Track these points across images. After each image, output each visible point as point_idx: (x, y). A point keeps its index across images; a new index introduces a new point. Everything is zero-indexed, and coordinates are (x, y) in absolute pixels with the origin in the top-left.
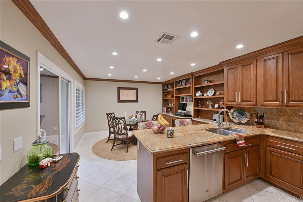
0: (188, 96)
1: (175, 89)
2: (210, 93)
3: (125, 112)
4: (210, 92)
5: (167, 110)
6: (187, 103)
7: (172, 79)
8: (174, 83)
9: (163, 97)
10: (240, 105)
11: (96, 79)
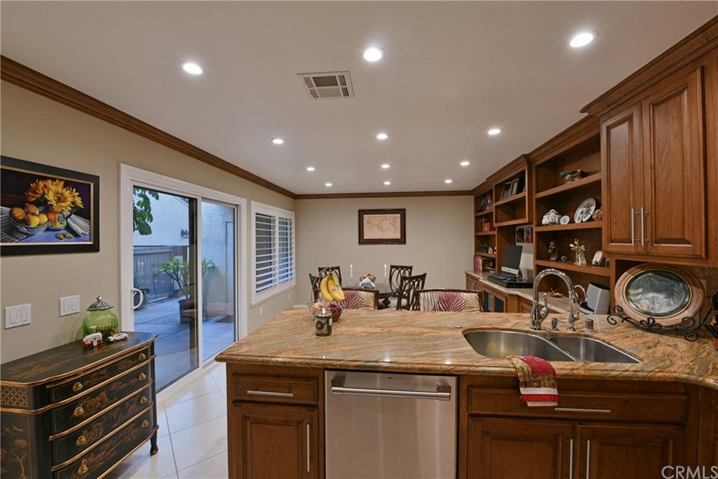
1: (495, 207)
2: (582, 213)
3: (351, 266)
4: (585, 209)
5: (483, 265)
6: (521, 247)
8: (492, 188)
9: (476, 231)
10: (648, 254)
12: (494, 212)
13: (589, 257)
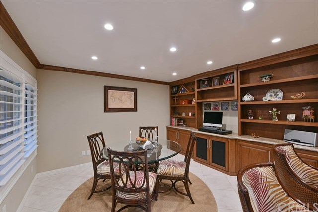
0: (220, 102)
1: (197, 92)
2: (271, 96)
3: (130, 132)
4: (273, 94)
5: (178, 122)
6: (222, 112)
8: (194, 82)
9: (171, 105)
12: (195, 94)
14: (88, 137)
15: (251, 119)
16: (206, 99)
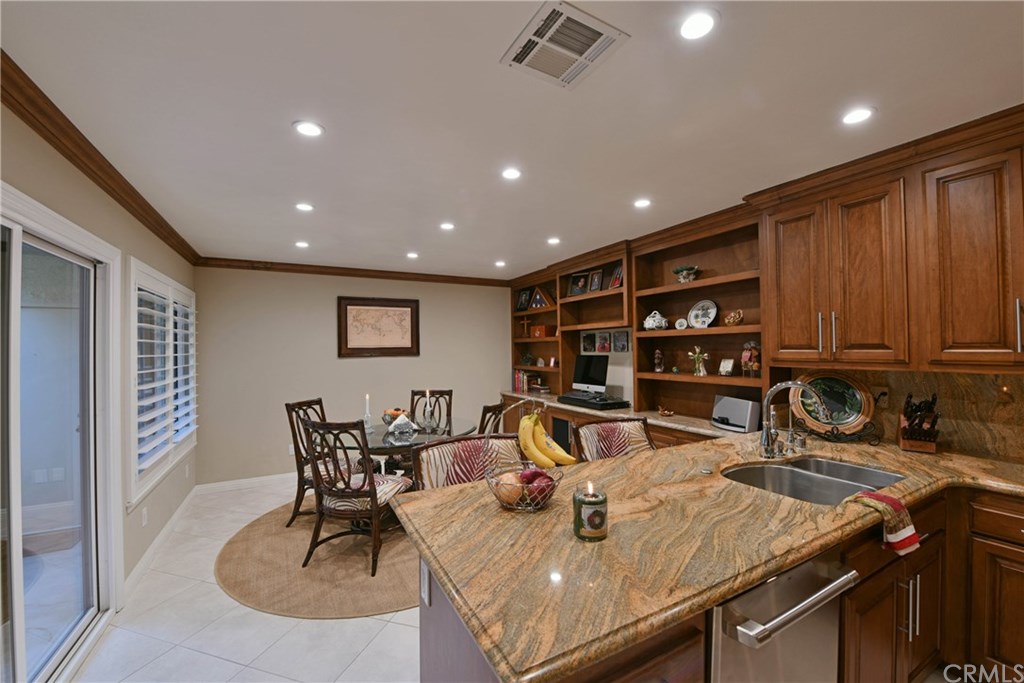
0: (612, 331)
1: (561, 305)
2: (697, 316)
3: (367, 397)
4: (700, 312)
5: (529, 382)
6: (607, 357)
7: (549, 267)
8: (555, 281)
9: (515, 336)
10: (836, 360)
11: (245, 264)
12: (556, 311)
13: (713, 368)
14: (287, 405)
15: (658, 374)
16: (585, 323)
